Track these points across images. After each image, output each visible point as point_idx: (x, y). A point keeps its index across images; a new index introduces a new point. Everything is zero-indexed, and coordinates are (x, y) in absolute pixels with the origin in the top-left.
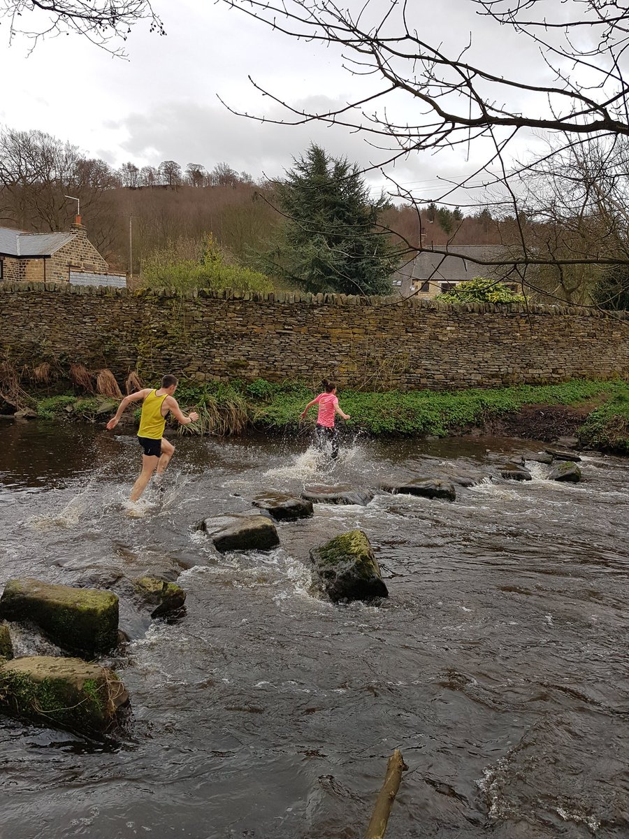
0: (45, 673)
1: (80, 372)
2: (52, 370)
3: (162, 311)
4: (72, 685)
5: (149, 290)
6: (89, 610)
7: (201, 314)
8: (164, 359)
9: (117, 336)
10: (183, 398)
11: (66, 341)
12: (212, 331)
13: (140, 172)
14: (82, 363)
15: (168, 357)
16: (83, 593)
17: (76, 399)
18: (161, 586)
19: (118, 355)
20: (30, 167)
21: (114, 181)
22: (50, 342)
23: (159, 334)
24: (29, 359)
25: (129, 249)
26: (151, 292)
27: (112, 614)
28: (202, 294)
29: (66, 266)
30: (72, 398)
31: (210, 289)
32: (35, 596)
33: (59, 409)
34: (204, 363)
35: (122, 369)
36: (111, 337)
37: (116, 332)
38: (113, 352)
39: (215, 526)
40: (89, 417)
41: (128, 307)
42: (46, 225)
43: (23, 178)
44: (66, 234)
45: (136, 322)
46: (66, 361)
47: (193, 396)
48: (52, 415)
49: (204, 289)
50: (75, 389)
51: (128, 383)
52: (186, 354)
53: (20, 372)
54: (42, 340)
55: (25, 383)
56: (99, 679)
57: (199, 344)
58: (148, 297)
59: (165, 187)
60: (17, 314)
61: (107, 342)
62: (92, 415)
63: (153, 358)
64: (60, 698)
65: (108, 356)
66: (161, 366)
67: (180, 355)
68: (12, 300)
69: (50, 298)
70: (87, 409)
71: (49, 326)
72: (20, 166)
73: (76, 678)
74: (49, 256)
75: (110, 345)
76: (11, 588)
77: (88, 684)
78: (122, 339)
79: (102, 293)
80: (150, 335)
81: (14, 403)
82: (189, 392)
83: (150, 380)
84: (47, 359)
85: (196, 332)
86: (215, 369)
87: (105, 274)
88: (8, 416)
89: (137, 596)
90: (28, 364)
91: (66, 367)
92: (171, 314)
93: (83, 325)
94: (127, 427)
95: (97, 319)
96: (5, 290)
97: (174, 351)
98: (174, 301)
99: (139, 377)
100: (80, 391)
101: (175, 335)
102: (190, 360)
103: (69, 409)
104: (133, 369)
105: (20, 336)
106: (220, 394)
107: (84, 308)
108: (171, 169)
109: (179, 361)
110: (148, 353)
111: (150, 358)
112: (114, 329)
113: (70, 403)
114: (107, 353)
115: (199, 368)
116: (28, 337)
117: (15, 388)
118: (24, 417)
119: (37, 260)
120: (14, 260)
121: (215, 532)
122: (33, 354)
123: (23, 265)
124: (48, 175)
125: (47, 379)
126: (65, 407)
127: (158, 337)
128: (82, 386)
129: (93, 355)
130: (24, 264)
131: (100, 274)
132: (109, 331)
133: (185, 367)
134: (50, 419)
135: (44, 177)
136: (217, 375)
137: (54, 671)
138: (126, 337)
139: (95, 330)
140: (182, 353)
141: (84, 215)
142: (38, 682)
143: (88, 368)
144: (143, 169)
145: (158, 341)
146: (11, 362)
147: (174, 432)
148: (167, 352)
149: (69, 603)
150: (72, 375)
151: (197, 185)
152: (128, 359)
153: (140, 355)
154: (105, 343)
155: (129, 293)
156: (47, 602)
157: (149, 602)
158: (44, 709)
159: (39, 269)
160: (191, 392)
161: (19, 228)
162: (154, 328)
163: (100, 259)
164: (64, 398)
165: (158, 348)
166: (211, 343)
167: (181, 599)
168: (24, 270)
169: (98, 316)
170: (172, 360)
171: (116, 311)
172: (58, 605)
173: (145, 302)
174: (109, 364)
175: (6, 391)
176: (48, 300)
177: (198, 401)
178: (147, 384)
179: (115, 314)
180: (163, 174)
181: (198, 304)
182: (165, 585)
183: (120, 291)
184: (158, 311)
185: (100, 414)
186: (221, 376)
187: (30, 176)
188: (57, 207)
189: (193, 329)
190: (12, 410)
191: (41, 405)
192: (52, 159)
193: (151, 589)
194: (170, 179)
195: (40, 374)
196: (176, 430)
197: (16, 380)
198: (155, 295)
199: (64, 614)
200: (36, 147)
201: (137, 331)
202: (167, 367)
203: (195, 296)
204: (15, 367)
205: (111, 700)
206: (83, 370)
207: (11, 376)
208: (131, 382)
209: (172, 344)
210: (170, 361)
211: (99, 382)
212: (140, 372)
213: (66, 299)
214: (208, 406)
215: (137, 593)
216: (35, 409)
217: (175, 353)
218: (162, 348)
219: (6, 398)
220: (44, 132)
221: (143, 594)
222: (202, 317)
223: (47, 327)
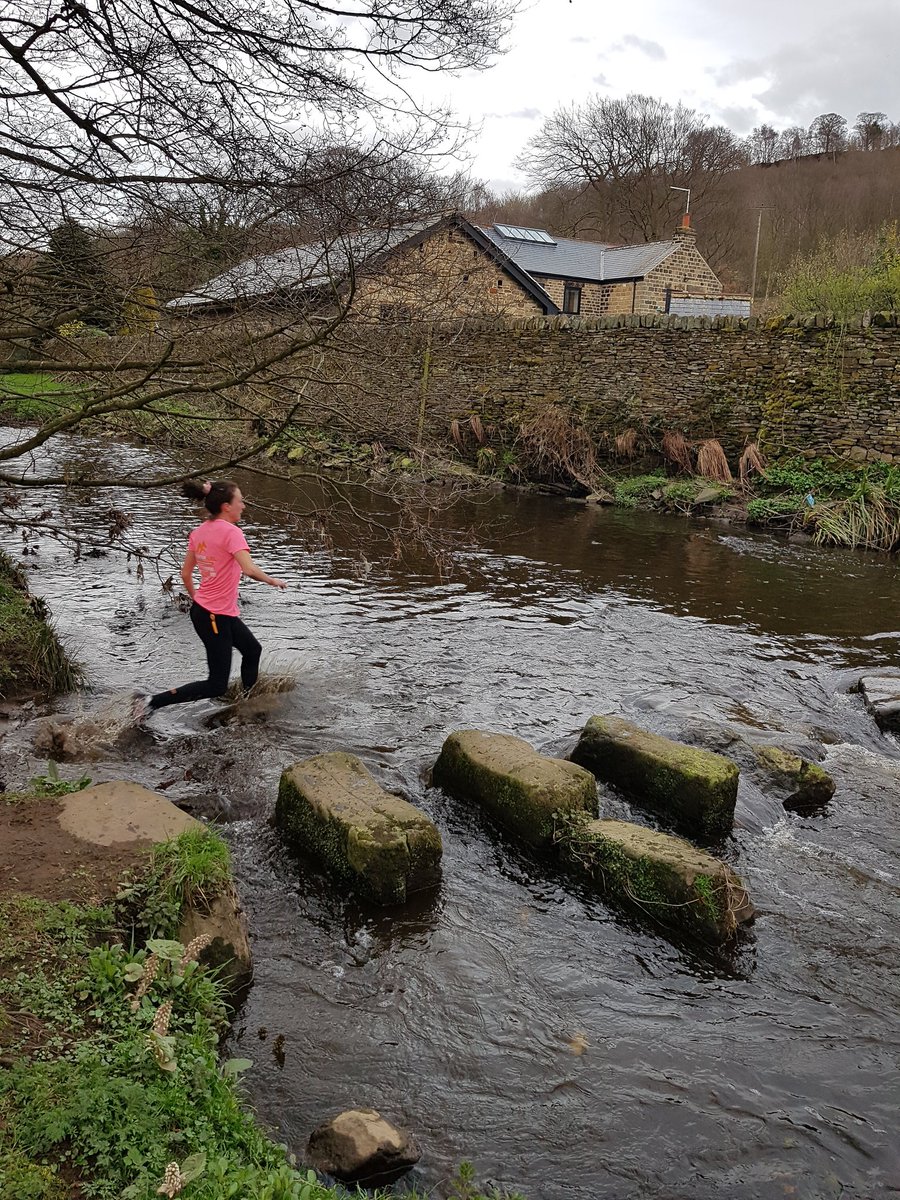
0: (642, 850)
1: (676, 443)
2: (639, 439)
3: (808, 351)
4: (678, 875)
5: (790, 318)
6: (697, 778)
7: (873, 353)
8: (802, 426)
9: (734, 390)
10: (827, 487)
11: (661, 399)
12: (888, 382)
13: (780, 137)
14: (680, 430)
15: (809, 423)
16: (690, 752)
17: (666, 481)
18: (797, 767)
19: (733, 419)
20: (624, 151)
21: (739, 156)
22: (639, 400)
23: (798, 386)
24: (610, 423)
25: (753, 259)
26: (793, 322)
27: (729, 790)
28: (878, 321)
29: (664, 291)
30: (662, 480)
31: (893, 313)
32: (624, 742)
33: (644, 494)
34: (868, 432)
35: (736, 439)
36: (724, 392)
37: (734, 384)
38: (726, 414)
39: (881, 691)
40: (683, 507)
41: (756, 345)
42: (638, 234)
43: (614, 168)
44: (667, 243)
45: (764, 368)
46: (659, 426)
47: (843, 486)
48: (633, 501)
49: (882, 313)
50: (667, 467)
51: (743, 460)
52: (839, 418)
53: (598, 442)
54: (629, 397)
55: (603, 457)
56: (717, 878)
57: (863, 402)
58: (787, 330)
59: (817, 156)
60: (601, 360)
61: (718, 399)
62: (687, 505)
63: (785, 423)
64: (660, 887)
65: (717, 421)
66: (797, 436)
67: (828, 419)
68: (596, 341)
69: (646, 337)
70: (681, 496)
71: (641, 377)
72: (611, 152)
73: (685, 868)
74: (641, 278)
75: (723, 403)
76: (593, 725)
77: (700, 881)
78: (740, 395)
79: (720, 327)
80: (785, 388)
81: (586, 483)
82: (837, 479)
83: (776, 458)
84: (633, 424)
85: (859, 383)
86: (885, 442)
87: (720, 299)
88: (579, 500)
89: (760, 771)
90: (609, 431)
91: (658, 435)
92: (822, 356)
93: (687, 375)
94: (735, 525)
95: (708, 366)
96: (588, 328)
97: (821, 413)
98: (830, 335)
99: (761, 452)
100: (674, 470)
101: (826, 387)
102: (845, 427)
103: (656, 494)
104: (753, 439)
105: (601, 392)
106: (890, 482)
107: (691, 349)
108: (829, 128)
109: (826, 430)
110: (778, 416)
111: (780, 423)
112: (731, 379)
113: (659, 486)
114: (717, 416)
115: (858, 440)
116: (612, 393)
117: (590, 462)
118: (598, 502)
119: (624, 285)
120: (595, 287)
121: (882, 701)
122: (616, 417)
123: (606, 294)
124: (648, 160)
125: (631, 452)
126: (652, 491)
127: (797, 391)
128: (677, 462)
129: (696, 418)
130: (607, 291)
131: (712, 299)
132: (723, 383)
133: (836, 438)
134: (630, 507)
135: (642, 163)
136: (887, 453)
137: (654, 850)
138: (747, 391)
139: (702, 382)
140: (833, 415)
141: (693, 213)
142: (633, 859)
143: (688, 437)
144: (785, 133)
145: (796, 397)
146: (587, 428)
147: (808, 538)
148: (808, 415)
149: (670, 762)
150: (664, 448)
151: (870, 148)
152: (747, 425)
153: (766, 419)
154: (715, 400)
155: (758, 325)
156: (640, 754)
157: (779, 784)
158: (638, 896)
159: (626, 297)
160: (840, 478)
161: (603, 241)
162: (792, 378)
163: (711, 278)
164: (652, 479)
165: (795, 408)
166: (883, 400)
167: (827, 791)
168: (606, 300)
169: (709, 361)
170: (816, 426)
171: (737, 352)
172: (654, 761)
173: (782, 337)
174: (718, 432)
175: (578, 467)
176: (643, 339)
177: (851, 493)
178: (771, 464)
179: (735, 358)
180: (816, 137)
181: (868, 338)
182: (805, 765)
183: (745, 323)
184: (802, 351)
185: (698, 505)
186: (893, 455)
187: (624, 164)
188: (655, 206)
189: (855, 378)
190: (584, 491)
191: (621, 487)
192: (655, 134)
193: (783, 767)
194: (827, 144)
195: (622, 444)
196: (811, 535)
197: (592, 452)
198: (799, 326)
199: (663, 775)
200: (634, 121)
201: (765, 383)
202: (806, 438)
203: (866, 324)
204: (591, 435)
205: (732, 910)
206: (680, 441)
207: (587, 446)
208: (748, 460)
209: (817, 402)
210: (810, 428)
211: (701, 458)
212: (763, 444)
213: (667, 337)
214: (868, 502)
215: (761, 767)
216: (612, 492)
217: (820, 417)
218: (801, 408)
219: (578, 475)
220: (646, 95)
221: (770, 772)
222: (874, 358)
223: (637, 379)
